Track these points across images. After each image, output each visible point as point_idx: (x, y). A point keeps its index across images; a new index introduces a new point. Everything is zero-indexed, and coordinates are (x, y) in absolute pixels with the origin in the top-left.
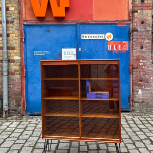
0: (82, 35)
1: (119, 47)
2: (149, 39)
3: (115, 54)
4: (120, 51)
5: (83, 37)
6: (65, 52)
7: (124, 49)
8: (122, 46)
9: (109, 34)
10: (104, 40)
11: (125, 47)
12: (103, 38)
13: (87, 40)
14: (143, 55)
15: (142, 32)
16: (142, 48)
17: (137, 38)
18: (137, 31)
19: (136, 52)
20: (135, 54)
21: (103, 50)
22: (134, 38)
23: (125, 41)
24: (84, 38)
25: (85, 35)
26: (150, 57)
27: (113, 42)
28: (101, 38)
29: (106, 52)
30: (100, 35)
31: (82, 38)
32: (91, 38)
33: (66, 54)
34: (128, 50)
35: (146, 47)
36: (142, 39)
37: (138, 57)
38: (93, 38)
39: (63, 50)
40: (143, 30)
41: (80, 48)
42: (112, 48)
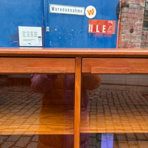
0: (51, 6)
1: (104, 29)
2: (141, 20)
3: (98, 38)
4: (104, 34)
5: (53, 9)
6: (24, 32)
7: (109, 32)
8: (107, 28)
9: (90, 8)
10: (84, 17)
11: (111, 30)
12: (82, 14)
13: (58, 14)
14: (133, 40)
15: (135, 8)
16: (132, 31)
17: (127, 17)
18: (128, 6)
19: (124, 37)
20: (123, 40)
21: (81, 32)
22: (123, 17)
23: (111, 20)
24: (54, 12)
25: (56, 6)
26: (140, 44)
27: (95, 20)
28: (80, 14)
29: (86, 35)
30: (78, 8)
31: (51, 11)
32: (65, 12)
33: (26, 35)
34: (114, 33)
35: (137, 30)
36: (133, 18)
37: (126, 43)
38: (67, 13)
39: (21, 29)
40: (135, 6)
41: (48, 27)
42: (94, 29)
